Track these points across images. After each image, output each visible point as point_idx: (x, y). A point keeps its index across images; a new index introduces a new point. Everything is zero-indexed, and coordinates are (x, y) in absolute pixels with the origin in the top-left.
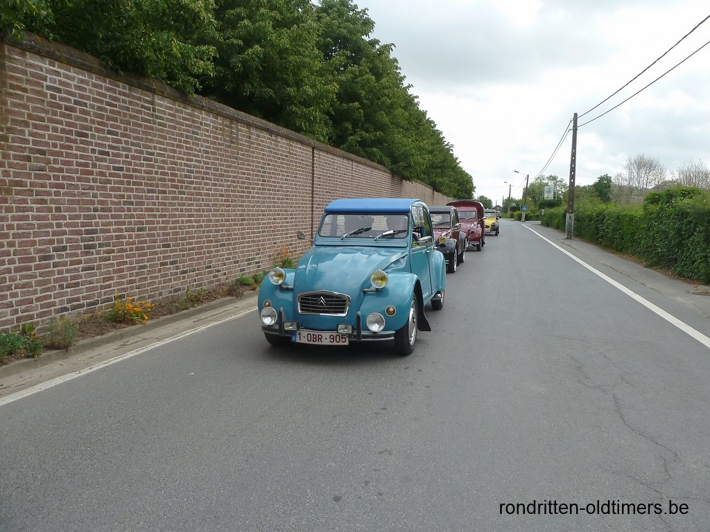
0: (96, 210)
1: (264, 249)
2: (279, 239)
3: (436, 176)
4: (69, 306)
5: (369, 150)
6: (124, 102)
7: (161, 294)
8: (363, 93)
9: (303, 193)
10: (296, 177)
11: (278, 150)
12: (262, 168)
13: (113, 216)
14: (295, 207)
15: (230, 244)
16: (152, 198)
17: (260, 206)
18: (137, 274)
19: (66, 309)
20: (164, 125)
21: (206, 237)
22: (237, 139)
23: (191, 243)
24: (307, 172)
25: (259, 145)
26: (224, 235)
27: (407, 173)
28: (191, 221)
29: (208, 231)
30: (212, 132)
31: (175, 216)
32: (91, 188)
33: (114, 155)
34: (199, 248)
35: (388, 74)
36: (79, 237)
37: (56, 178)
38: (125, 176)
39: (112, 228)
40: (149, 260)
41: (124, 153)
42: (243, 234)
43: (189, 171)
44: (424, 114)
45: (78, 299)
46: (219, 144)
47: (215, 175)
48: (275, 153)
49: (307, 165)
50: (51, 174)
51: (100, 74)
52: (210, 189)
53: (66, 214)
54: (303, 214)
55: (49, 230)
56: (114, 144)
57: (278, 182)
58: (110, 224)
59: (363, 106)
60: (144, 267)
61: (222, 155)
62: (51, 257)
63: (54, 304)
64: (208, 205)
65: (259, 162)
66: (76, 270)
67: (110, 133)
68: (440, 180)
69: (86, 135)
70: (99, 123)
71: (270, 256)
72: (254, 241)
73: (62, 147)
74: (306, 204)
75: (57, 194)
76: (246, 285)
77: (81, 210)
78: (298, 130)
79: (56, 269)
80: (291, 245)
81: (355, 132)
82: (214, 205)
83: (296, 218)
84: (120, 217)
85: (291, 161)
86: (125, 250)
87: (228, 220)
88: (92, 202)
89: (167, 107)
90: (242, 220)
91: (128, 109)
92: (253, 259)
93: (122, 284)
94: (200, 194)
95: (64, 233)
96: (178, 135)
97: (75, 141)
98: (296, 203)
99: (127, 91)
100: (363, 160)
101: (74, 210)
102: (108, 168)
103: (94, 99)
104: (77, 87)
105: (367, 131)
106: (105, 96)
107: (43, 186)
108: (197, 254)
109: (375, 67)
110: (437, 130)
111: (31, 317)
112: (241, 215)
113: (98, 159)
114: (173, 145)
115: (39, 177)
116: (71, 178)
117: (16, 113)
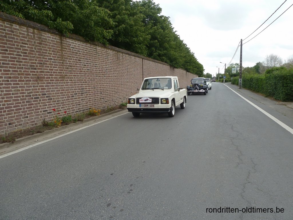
0: (83, 82)
2: (133, 91)
3: (188, 66)
4: (78, 110)
5: (161, 58)
6: (89, 49)
7: (100, 108)
8: (159, 36)
9: (140, 75)
10: (137, 69)
11: (132, 60)
12: (127, 67)
13: (88, 84)
14: (137, 80)
15: (118, 93)
17: (126, 80)
18: (94, 102)
19: (77, 112)
20: (99, 55)
21: (112, 90)
22: (119, 58)
23: (107, 92)
24: (141, 67)
25: (126, 59)
26: (116, 90)
27: (176, 66)
28: (107, 85)
29: (112, 88)
30: (112, 56)
31: (103, 84)
32: (82, 76)
33: (88, 66)
34: (110, 94)
35: (168, 28)
36: (80, 90)
37: (74, 73)
38: (90, 72)
40: (97, 98)
41: (90, 65)
42: (122, 89)
43: (106, 69)
44: (182, 41)
45: (80, 109)
46: (114, 60)
47: (114, 70)
48: (131, 62)
49: (141, 65)
51: (83, 41)
52: (112, 75)
53: (77, 84)
54: (140, 82)
55: (73, 88)
56: (87, 62)
57: (132, 72)
58: (87, 86)
59: (159, 41)
60: (96, 100)
61: (115, 64)
62: (73, 96)
63: (75, 110)
64: (112, 80)
65: (126, 65)
66: (79, 100)
67: (86, 59)
68: (189, 67)
69: (80, 60)
70: (83, 57)
72: (125, 92)
73: (75, 64)
74: (141, 79)
75: (75, 78)
76: (124, 106)
77: (80, 82)
78: (137, 52)
79: (75, 100)
81: (156, 51)
82: (113, 80)
83: (138, 84)
84: (89, 84)
85: (136, 64)
86: (91, 95)
87: (117, 85)
88: (82, 80)
89: (100, 50)
90: (122, 85)
91: (90, 51)
92: (125, 98)
93: (90, 105)
94: (109, 77)
95: (76, 89)
96: (103, 58)
97: (78, 62)
98: (138, 78)
99: (90, 46)
100: (160, 62)
101: (78, 83)
102: (86, 70)
103: (82, 50)
104: (78, 47)
105: (161, 51)
106: (84, 48)
107: (71, 76)
108: (109, 96)
109: (162, 26)
110: (188, 48)
111: (70, 113)
112: (121, 83)
113: (83, 67)
114: (102, 61)
115: (70, 73)
116: (77, 73)
117: (65, 56)
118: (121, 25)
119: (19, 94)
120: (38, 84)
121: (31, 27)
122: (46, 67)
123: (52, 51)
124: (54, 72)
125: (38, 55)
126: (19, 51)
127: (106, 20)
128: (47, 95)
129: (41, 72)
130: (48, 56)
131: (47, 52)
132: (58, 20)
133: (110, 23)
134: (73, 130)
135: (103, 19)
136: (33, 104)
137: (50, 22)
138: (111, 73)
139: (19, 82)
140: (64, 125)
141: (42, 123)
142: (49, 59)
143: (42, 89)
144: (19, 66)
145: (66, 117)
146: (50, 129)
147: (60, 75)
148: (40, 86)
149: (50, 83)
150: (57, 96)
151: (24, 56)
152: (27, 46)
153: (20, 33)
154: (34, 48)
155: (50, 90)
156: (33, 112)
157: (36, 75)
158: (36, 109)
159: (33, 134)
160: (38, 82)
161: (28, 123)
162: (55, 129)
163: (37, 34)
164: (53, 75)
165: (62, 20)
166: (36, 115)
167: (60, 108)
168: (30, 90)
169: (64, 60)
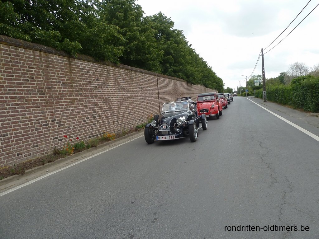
0: (95, 105)
1: (144, 115)
2: (148, 111)
3: (206, 81)
5: (177, 74)
6: (99, 70)
7: (114, 132)
8: (173, 51)
9: (155, 93)
10: (152, 88)
11: (145, 79)
12: (141, 86)
13: (100, 107)
14: (153, 99)
15: (133, 114)
16: (109, 100)
17: (141, 100)
18: (108, 125)
19: (90, 137)
20: (110, 75)
21: (126, 112)
22: (132, 77)
23: (121, 114)
24: (156, 86)
25: (139, 78)
26: (131, 111)
27: (193, 82)
28: (120, 107)
29: (127, 110)
30: (124, 75)
31: (116, 105)
32: (93, 98)
34: (124, 116)
35: (182, 42)
36: (92, 114)
37: (85, 96)
38: (102, 94)
39: (100, 110)
40: (110, 121)
41: (101, 86)
42: (137, 110)
43: (119, 90)
44: (198, 55)
45: (93, 134)
46: (127, 79)
47: (127, 90)
48: (144, 80)
49: (155, 83)
50: (84, 95)
51: (93, 62)
53: (88, 107)
54: (156, 102)
55: (85, 112)
56: (98, 84)
57: (146, 91)
58: (99, 109)
59: (173, 57)
60: (109, 123)
61: (128, 83)
62: (85, 121)
63: (87, 135)
64: (125, 101)
65: (139, 84)
66: (92, 124)
67: (97, 80)
68: (208, 82)
69: (91, 82)
70: (94, 78)
71: (146, 118)
72: (140, 113)
73: (86, 86)
74: (156, 97)
75: (85, 101)
76: (140, 128)
77: (92, 105)
78: (150, 70)
79: (87, 124)
80: (153, 113)
81: (171, 67)
82: (127, 101)
83: (154, 103)
84: (101, 107)
85: (150, 82)
86: (104, 118)
87: (131, 106)
88: (94, 103)
89: (111, 69)
90: (136, 105)
91: (100, 72)
92: (141, 119)
93: (103, 129)
94: (123, 97)
95: (88, 113)
96: (115, 78)
97: (88, 84)
98: (153, 98)
99: (100, 66)
100: (176, 78)
101: (90, 106)
103: (92, 70)
104: (88, 67)
105: (176, 66)
106: (94, 69)
107: (82, 99)
108: (124, 118)
109: (176, 40)
110: (204, 61)
111: (82, 139)
112: (136, 104)
113: (94, 89)
114: (114, 82)
115: (81, 96)
116: (88, 96)
117: (74, 78)
118: (133, 42)
119: (27, 121)
120: (47, 109)
121: (37, 50)
122: (54, 91)
123: (61, 74)
124: (64, 96)
125: (46, 78)
126: (26, 76)
127: (116, 37)
128: (57, 121)
129: (49, 97)
130: (56, 79)
131: (55, 75)
132: (65, 41)
133: (120, 39)
134: (86, 157)
135: (113, 36)
136: (42, 132)
137: (57, 43)
138: (124, 94)
139: (27, 109)
140: (76, 153)
141: (53, 152)
142: (57, 82)
143: (51, 115)
144: (26, 92)
145: (78, 144)
146: (62, 158)
147: (70, 99)
148: (49, 112)
149: (60, 108)
150: (68, 121)
151: (31, 81)
152: (34, 71)
153: (26, 57)
154: (41, 71)
155: (60, 115)
156: (43, 140)
157: (44, 100)
158: (46, 137)
159: (44, 164)
160: (47, 107)
161: (38, 152)
162: (67, 157)
163: (44, 57)
164: (62, 99)
165: (69, 40)
166: (46, 143)
167: (71, 134)
168: (38, 116)
169: (73, 83)
